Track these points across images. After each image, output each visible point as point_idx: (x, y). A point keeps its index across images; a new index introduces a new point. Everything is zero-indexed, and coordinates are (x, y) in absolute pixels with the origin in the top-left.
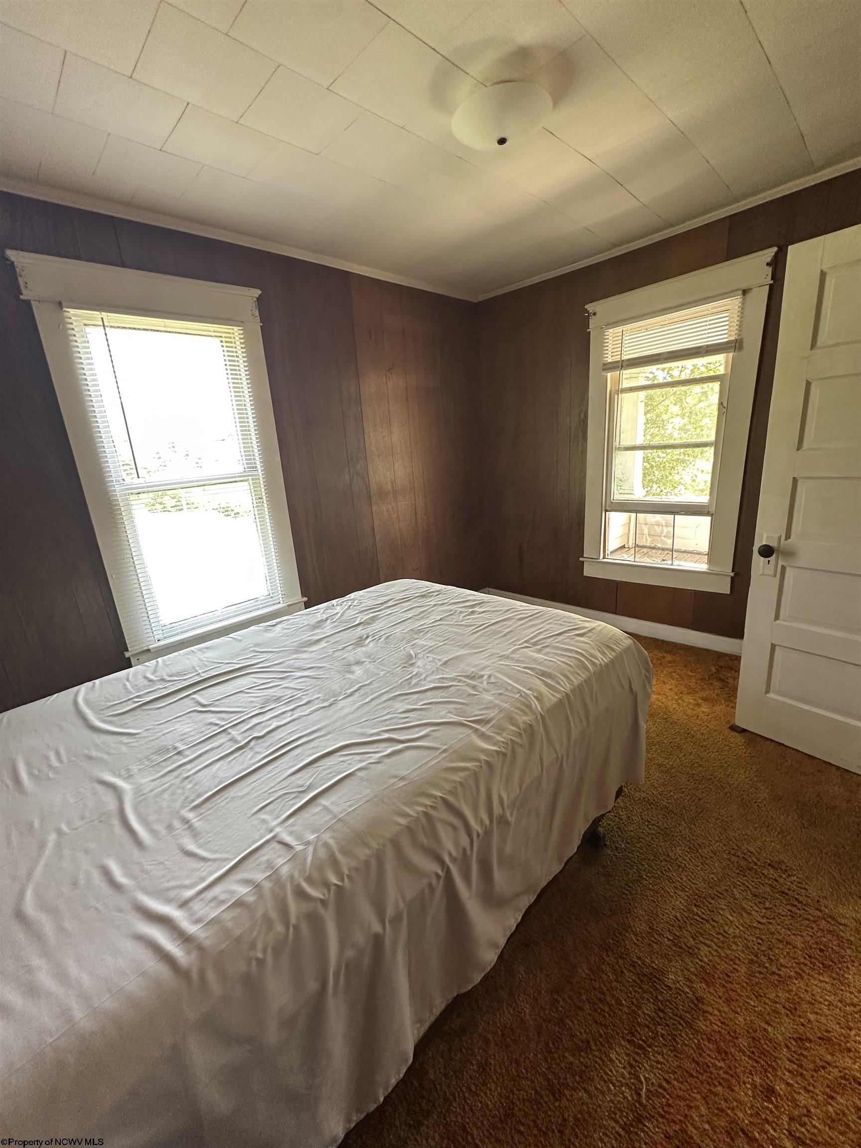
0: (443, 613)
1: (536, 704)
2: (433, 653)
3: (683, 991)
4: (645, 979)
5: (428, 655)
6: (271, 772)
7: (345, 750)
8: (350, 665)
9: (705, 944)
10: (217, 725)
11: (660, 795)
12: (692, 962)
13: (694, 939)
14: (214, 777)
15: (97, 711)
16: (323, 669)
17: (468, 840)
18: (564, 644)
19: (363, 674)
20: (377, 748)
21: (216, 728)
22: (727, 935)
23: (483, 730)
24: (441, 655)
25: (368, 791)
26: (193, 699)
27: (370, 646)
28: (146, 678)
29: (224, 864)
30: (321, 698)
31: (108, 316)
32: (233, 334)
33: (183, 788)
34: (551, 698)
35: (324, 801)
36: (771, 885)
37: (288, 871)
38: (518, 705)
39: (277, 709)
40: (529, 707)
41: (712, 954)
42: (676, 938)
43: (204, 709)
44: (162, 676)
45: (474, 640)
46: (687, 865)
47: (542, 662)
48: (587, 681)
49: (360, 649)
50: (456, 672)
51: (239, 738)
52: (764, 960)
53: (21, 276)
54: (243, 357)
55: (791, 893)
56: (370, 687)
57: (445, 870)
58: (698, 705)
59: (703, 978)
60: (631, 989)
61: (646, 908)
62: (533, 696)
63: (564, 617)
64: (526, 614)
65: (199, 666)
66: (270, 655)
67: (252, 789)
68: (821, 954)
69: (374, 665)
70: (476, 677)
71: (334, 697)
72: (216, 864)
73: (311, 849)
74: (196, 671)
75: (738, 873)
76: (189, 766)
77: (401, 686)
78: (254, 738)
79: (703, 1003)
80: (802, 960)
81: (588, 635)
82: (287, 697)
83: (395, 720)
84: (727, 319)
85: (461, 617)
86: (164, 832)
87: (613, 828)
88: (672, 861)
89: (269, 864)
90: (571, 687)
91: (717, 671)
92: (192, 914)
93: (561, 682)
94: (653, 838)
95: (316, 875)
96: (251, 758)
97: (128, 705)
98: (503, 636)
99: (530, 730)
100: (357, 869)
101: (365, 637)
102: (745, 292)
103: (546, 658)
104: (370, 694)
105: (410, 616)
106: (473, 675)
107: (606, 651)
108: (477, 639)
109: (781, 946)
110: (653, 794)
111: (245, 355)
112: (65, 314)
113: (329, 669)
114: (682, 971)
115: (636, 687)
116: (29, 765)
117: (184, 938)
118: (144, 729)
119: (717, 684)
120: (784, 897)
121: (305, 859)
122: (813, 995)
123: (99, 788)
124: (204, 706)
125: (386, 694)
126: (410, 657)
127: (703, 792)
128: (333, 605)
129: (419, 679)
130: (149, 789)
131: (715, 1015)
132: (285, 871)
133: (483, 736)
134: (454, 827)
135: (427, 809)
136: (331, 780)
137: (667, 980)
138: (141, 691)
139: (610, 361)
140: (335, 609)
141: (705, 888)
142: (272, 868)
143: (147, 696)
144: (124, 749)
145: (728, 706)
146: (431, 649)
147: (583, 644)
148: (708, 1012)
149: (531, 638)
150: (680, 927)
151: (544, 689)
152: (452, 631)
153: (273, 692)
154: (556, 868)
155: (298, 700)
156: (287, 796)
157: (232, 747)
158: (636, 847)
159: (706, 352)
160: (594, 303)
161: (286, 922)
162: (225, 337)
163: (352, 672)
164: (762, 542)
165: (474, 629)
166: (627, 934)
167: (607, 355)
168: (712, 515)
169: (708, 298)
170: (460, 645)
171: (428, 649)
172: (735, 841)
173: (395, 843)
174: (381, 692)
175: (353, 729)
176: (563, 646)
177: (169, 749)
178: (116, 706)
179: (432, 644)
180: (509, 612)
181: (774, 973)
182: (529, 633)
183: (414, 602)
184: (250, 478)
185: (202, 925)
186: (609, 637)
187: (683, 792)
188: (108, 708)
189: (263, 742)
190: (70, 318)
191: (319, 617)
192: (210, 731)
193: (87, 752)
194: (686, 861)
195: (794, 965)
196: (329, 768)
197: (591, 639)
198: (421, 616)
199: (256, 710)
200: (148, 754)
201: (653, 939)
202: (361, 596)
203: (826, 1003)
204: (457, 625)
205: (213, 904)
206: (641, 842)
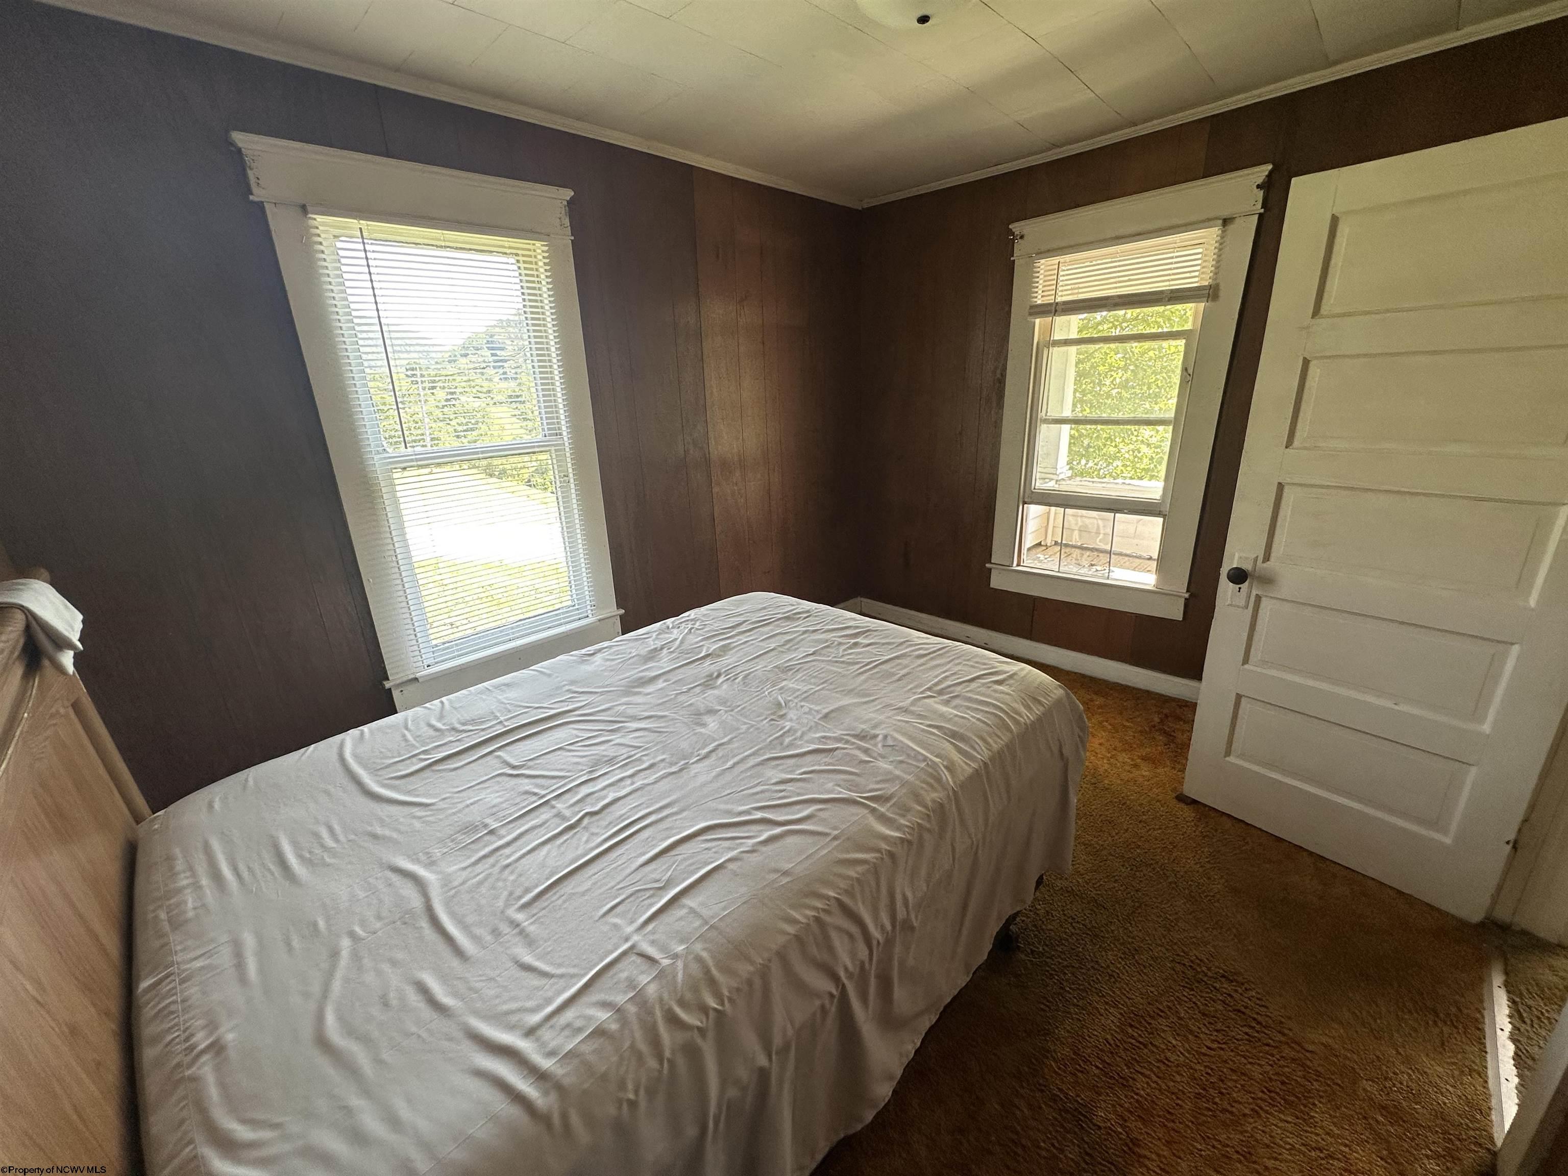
0: (815, 644)
1: (947, 776)
2: (807, 702)
3: (1115, 1132)
4: (1069, 1116)
5: (802, 704)
6: (615, 861)
7: (709, 833)
8: (700, 714)
9: (1142, 1074)
10: (535, 794)
11: (1088, 884)
12: (1126, 1096)
13: (1129, 1068)
14: (543, 865)
15: (375, 771)
16: (663, 720)
17: (867, 952)
18: (978, 693)
19: (719, 728)
20: (747, 832)
21: (535, 798)
22: (1170, 1064)
23: (883, 810)
24: (820, 704)
25: (743, 890)
26: (499, 757)
27: (723, 689)
28: (430, 726)
29: (574, 980)
30: (667, 761)
31: (368, 225)
32: (534, 251)
33: (505, 880)
34: (966, 768)
35: (689, 902)
36: (1224, 1002)
37: (656, 992)
38: (924, 777)
39: (611, 773)
40: (938, 780)
41: (1150, 1086)
42: (1106, 1066)
43: (515, 772)
44: (451, 724)
45: (861, 685)
46: (1121, 975)
47: (951, 718)
48: (1009, 746)
49: (710, 692)
50: (842, 730)
51: (567, 813)
52: (1213, 1094)
53: (251, 169)
54: (547, 283)
55: (1247, 1011)
56: (730, 746)
57: (840, 987)
58: (1136, 766)
59: (1139, 1116)
60: (1051, 1129)
61: (1068, 1028)
62: (943, 765)
63: (977, 656)
64: (926, 649)
65: (499, 711)
66: (591, 698)
67: (595, 884)
68: (1284, 1088)
69: (731, 715)
70: (868, 738)
71: (685, 759)
72: (562, 982)
73: (680, 964)
74: (496, 718)
75: (1184, 986)
76: (507, 851)
77: (770, 746)
78: (587, 814)
79: (1139, 1146)
80: (1260, 1095)
81: (1007, 683)
82: (623, 757)
83: (767, 794)
84: (1200, 256)
85: (841, 650)
86: (489, 938)
87: (1027, 925)
88: (1101, 969)
89: (631, 984)
90: (990, 753)
91: (1162, 721)
92: (543, 1045)
93: (977, 747)
94: (1077, 940)
95: (688, 996)
96: (587, 841)
97: (413, 764)
98: (899, 680)
99: (940, 810)
100: (738, 990)
101: (715, 674)
102: (1226, 222)
103: (955, 712)
104: (730, 756)
105: (773, 646)
106: (863, 734)
107: (1032, 706)
108: (865, 681)
109: (1234, 1078)
110: (1078, 882)
111: (549, 280)
112: (311, 222)
113: (673, 719)
114: (1113, 1106)
115: (1067, 751)
116: (295, 844)
117: (540, 1076)
118: (440, 798)
119: (1161, 738)
120: (1239, 1016)
121: (675, 977)
122: (1271, 1136)
123: (395, 878)
124: (514, 767)
125: (752, 757)
126: (779, 705)
127: (1141, 881)
128: (668, 627)
129: (793, 737)
130: (460, 880)
131: (1153, 1160)
132: (652, 990)
133: (884, 819)
134: (851, 936)
135: (819, 913)
136: (696, 873)
137: (1095, 1117)
138: (428, 744)
139: (1039, 302)
140: (671, 633)
141: (1143, 1005)
142: (634, 988)
143: (435, 751)
144: (417, 825)
145: (1174, 768)
146: (805, 695)
147: (1002, 695)
148: (1145, 1157)
149: (936, 684)
150: (1112, 1053)
151: (956, 757)
152: (832, 671)
153: (604, 751)
154: (963, 980)
155: (638, 763)
156: (643, 893)
157: (559, 826)
158: (1057, 950)
159: (1169, 300)
160: (1022, 223)
161: (660, 1057)
162: (523, 256)
163: (704, 725)
164: (1232, 563)
165: (858, 669)
166: (1045, 1060)
167: (1035, 295)
168: (1164, 516)
169: (1178, 226)
170: (843, 691)
171: (801, 695)
172: (1181, 946)
173: (782, 956)
174: (746, 754)
175: (713, 805)
176: (978, 697)
177: (477, 826)
178: (398, 764)
179: (805, 689)
180: (904, 646)
181: (1224, 1111)
182: (931, 678)
183: (778, 626)
184: (553, 448)
185: (556, 1060)
186: (1036, 685)
187: (1116, 881)
188: (387, 767)
189: (598, 820)
190: (317, 228)
191: (652, 644)
192: (527, 802)
193: (370, 828)
194: (1119, 969)
195: (1251, 1100)
196: (691, 857)
197: (1013, 688)
198: (787, 647)
199: (584, 775)
200: (452, 833)
201: (1077, 1066)
202: (704, 615)
203: (1288, 1147)
204: (837, 662)
205: (567, 1032)
206: (1063, 944)
